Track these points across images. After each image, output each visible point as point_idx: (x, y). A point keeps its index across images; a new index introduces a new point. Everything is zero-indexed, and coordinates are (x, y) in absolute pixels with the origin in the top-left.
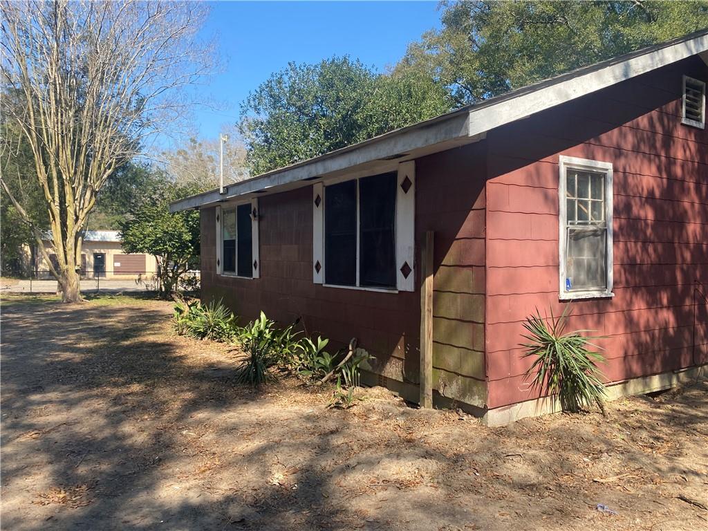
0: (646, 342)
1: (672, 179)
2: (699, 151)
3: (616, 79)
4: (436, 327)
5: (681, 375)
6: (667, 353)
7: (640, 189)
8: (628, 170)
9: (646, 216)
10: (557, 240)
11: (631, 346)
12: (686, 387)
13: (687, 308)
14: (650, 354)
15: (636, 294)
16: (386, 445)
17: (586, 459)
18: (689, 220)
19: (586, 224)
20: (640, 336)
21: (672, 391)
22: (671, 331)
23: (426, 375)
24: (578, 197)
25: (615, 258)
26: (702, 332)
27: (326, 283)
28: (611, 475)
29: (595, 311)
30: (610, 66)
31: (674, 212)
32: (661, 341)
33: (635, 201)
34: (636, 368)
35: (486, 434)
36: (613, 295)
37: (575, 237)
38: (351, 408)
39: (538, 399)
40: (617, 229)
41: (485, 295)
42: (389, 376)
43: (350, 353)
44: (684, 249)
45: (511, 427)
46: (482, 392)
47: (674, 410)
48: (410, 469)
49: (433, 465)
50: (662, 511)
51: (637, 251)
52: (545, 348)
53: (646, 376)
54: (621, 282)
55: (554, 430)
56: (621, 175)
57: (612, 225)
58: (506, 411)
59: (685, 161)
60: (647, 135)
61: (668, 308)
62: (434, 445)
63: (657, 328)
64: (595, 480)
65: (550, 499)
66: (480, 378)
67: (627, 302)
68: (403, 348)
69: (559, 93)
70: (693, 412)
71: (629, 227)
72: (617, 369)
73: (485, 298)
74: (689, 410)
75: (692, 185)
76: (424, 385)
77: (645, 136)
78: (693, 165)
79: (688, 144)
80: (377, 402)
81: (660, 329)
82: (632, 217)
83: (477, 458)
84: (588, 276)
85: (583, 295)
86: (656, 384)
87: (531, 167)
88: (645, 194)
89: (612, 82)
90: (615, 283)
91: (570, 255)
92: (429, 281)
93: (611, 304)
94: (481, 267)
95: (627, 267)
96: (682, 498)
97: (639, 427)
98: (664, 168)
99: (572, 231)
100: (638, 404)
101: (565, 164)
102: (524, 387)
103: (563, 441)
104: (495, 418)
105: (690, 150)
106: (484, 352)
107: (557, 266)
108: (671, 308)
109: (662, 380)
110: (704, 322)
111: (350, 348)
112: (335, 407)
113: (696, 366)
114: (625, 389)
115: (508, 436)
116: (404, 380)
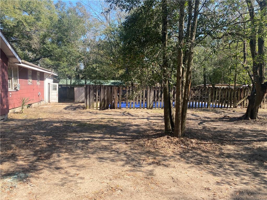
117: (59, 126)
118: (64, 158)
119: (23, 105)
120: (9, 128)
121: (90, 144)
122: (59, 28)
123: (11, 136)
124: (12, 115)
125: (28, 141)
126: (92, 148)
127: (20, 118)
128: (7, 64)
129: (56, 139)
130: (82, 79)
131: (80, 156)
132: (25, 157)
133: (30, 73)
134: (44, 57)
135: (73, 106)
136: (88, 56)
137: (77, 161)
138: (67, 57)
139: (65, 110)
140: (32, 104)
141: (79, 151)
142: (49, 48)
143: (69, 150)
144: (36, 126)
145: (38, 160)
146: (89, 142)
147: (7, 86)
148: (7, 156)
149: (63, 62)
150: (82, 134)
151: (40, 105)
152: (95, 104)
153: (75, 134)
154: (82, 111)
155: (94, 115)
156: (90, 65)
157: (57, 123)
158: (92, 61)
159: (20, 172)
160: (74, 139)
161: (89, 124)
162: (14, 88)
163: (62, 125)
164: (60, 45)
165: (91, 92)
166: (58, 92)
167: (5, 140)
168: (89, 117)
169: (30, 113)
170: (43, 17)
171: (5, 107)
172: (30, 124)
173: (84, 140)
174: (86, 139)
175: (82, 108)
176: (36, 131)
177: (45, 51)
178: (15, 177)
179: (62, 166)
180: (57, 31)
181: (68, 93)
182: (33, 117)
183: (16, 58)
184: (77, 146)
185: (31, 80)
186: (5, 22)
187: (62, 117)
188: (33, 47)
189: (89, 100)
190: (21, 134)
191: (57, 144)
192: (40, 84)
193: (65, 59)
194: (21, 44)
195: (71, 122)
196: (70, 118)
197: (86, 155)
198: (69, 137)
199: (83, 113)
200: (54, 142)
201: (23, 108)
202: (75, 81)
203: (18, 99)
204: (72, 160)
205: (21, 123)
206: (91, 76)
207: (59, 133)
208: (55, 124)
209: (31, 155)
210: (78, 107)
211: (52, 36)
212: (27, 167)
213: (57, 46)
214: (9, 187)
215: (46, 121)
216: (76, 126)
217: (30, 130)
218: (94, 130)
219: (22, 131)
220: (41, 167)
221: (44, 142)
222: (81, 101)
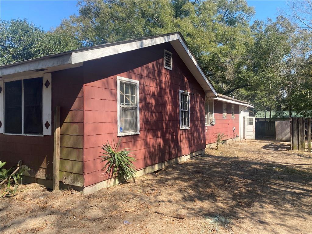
0: (153, 151)
1: (161, 88)
2: (171, 78)
3: (138, 47)
4: (61, 152)
5: (166, 163)
6: (160, 155)
7: (150, 91)
8: (145, 84)
9: (152, 102)
10: (117, 111)
11: (147, 153)
12: (167, 167)
13: (167, 137)
14: (154, 156)
15: (149, 133)
16: (30, 212)
17: (124, 203)
18: (167, 104)
19: (129, 105)
20: (150, 149)
21: (162, 170)
22: (162, 146)
23: (56, 175)
24: (125, 94)
25: (140, 118)
26: (173, 146)
27: (5, 132)
28: (132, 208)
29: (133, 140)
30: (135, 41)
31: (162, 101)
32: (158, 150)
33: (148, 96)
34: (149, 162)
35: (82, 199)
36: (140, 133)
37: (124, 110)
38: (16, 196)
39: (108, 179)
40: (141, 107)
41: (83, 135)
42: (39, 177)
43: (18, 168)
44: (166, 115)
45: (96, 194)
46: (82, 180)
47: (161, 177)
48: (41, 222)
49: (53, 218)
50: (148, 219)
51: (149, 116)
52: (111, 157)
53: (153, 165)
54: (143, 128)
55: (113, 192)
56: (142, 86)
57: (139, 105)
58: (93, 187)
59: (166, 82)
60: (152, 71)
61: (161, 137)
62: (56, 208)
63: (157, 146)
64: (126, 211)
65: (106, 223)
66: (81, 174)
67: (145, 136)
68: (46, 163)
69: (114, 50)
70: (168, 177)
71: (146, 107)
72: (141, 163)
73: (83, 137)
74: (166, 176)
75: (168, 91)
76: (55, 180)
77: (151, 71)
78: (168, 83)
79: (166, 75)
80: (31, 191)
81: (158, 146)
82: (147, 102)
83: (76, 210)
84: (130, 126)
85: (128, 134)
86: (156, 167)
87: (104, 80)
88: (151, 94)
89: (136, 48)
90: (140, 128)
91: (122, 117)
92: (58, 131)
93: (139, 137)
94: (81, 123)
95: (145, 122)
96: (156, 212)
97: (147, 186)
98: (158, 84)
99: (123, 108)
100: (149, 176)
101: (119, 80)
102: (102, 175)
103: (116, 196)
104: (88, 191)
105: (167, 78)
106: (83, 161)
107: (117, 122)
108: (162, 138)
109: (159, 166)
110: (173, 143)
111: (18, 165)
112: (6, 197)
113: (171, 159)
114: (145, 171)
115: (93, 198)
116: (46, 178)
117: (259, 169)
118: (268, 210)
119: (218, 141)
120: (206, 164)
121: (304, 200)
122: (256, 52)
123: (209, 173)
124: (208, 150)
125: (226, 182)
126: (308, 206)
127: (215, 155)
128: (204, 99)
129: (257, 185)
130: (285, 110)
131: (291, 213)
132: (224, 199)
133: (224, 107)
134: (239, 88)
135: (273, 144)
136: (293, 80)
137: (287, 218)
138: (265, 84)
139: (264, 149)
140: (226, 140)
141: (289, 206)
142: (244, 77)
143: (274, 201)
144: (232, 165)
145: (238, 205)
146: (302, 196)
147: (204, 121)
148: (206, 194)
149: (261, 92)
150: (291, 184)
151: (235, 142)
152: (306, 143)
153: (280, 182)
154: (287, 152)
155: (306, 159)
156: (298, 92)
157: (256, 165)
158: (299, 85)
159: (220, 215)
160: (279, 188)
161: (300, 171)
162: (209, 123)
163: (262, 167)
164: (256, 71)
165: (300, 127)
166: (254, 127)
167: (204, 177)
168: (299, 162)
169: (225, 150)
170: (238, 44)
171: (203, 141)
172: (226, 163)
173: (295, 193)
174: (297, 191)
175: (287, 148)
176: (233, 171)
177: (240, 81)
178: (216, 220)
179: (267, 220)
180: (253, 56)
181: (267, 128)
182: (229, 155)
183: (213, 92)
184: (284, 199)
185: (225, 114)
186: (203, 57)
187: (262, 158)
188: (227, 78)
189: (297, 138)
190: (218, 172)
191: (258, 191)
192: (234, 118)
193: (263, 87)
194: (215, 77)
195: (274, 166)
196: (271, 160)
197: (299, 214)
198: (272, 184)
199: (288, 155)
200: (255, 188)
201: (218, 144)
202: (276, 113)
203: (213, 134)
204: (279, 216)
205: (217, 160)
206: (297, 105)
207: (259, 178)
208: (254, 166)
209: (229, 198)
210: (282, 147)
211: (247, 62)
212: (226, 211)
213: (253, 74)
214: (211, 229)
215: (243, 161)
216: (281, 171)
217: (227, 169)
218: (308, 181)
219: (219, 170)
220: (242, 216)
221: (243, 185)
222: (284, 139)
